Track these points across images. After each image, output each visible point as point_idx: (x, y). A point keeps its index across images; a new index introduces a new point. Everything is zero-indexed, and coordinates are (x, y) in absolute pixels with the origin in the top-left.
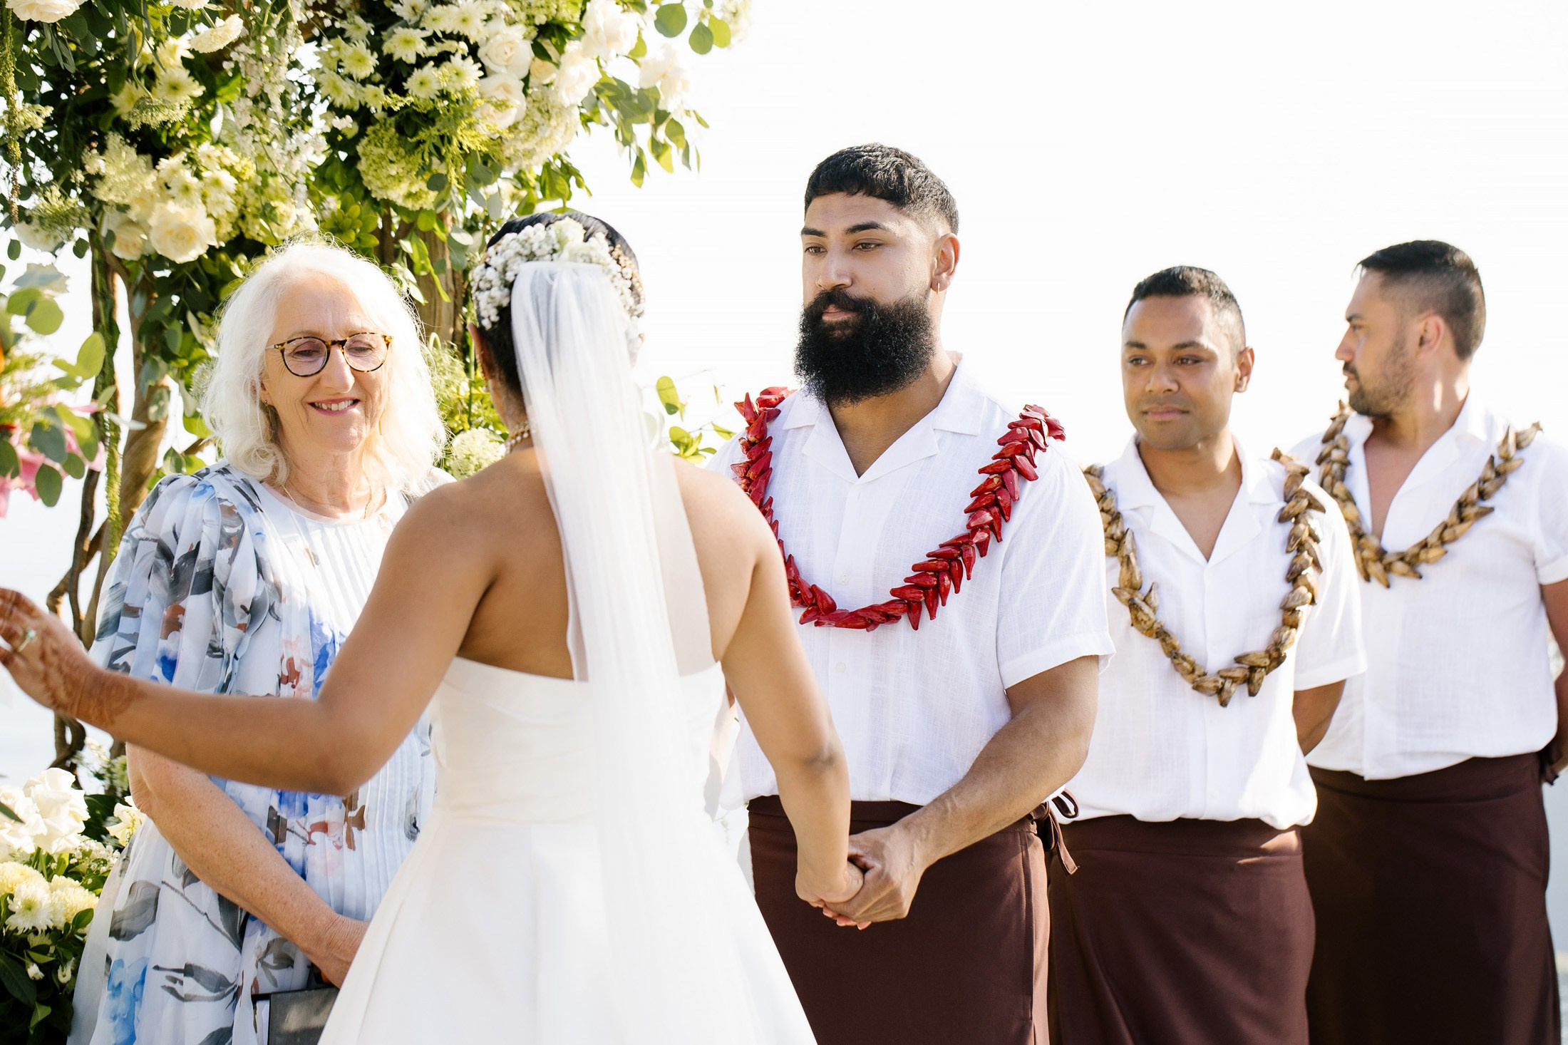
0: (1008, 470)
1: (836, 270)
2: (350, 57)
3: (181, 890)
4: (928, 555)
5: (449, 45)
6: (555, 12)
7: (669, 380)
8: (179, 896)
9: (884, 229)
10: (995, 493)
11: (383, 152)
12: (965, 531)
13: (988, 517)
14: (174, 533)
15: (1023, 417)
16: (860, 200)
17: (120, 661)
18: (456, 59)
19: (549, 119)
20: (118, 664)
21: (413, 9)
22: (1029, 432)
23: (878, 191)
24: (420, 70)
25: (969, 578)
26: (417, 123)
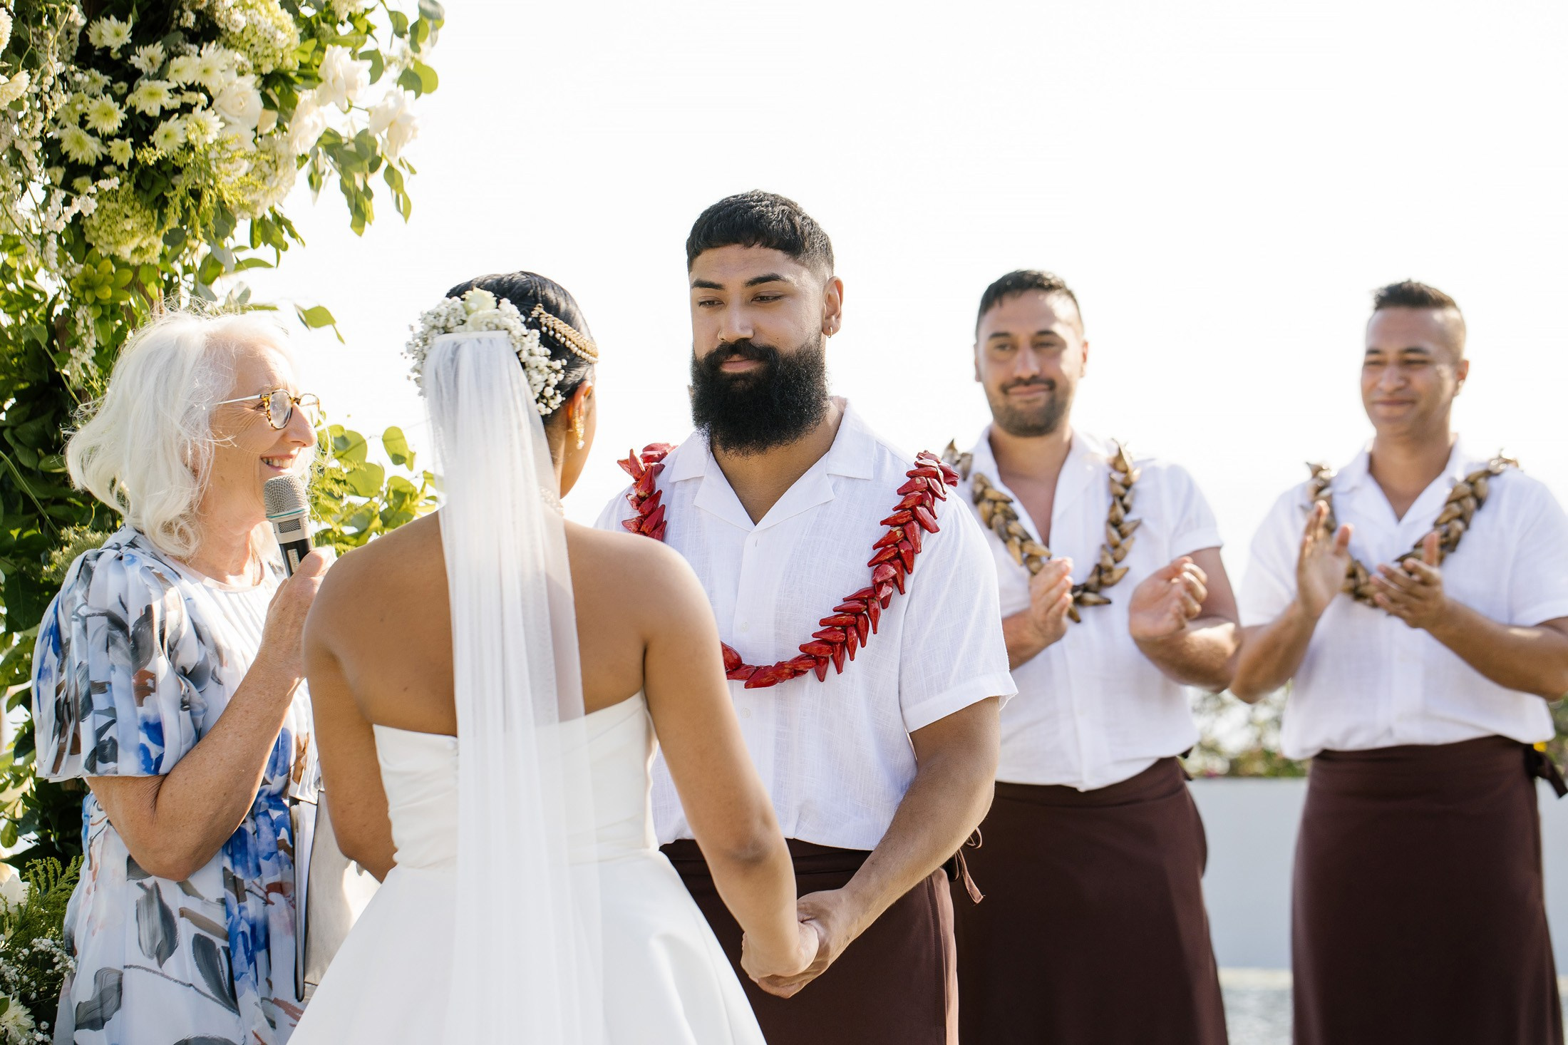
0: (909, 522)
1: (737, 324)
2: (97, 111)
3: (157, 969)
4: (835, 610)
5: (190, 97)
6: (280, 61)
7: (399, 430)
8: (159, 977)
9: (784, 280)
10: (897, 545)
11: (117, 207)
12: (869, 584)
13: (892, 571)
14: (122, 603)
15: (917, 464)
16: (757, 251)
17: (105, 737)
18: (197, 110)
19: (276, 169)
20: (104, 741)
21: (151, 60)
22: (928, 481)
23: (775, 242)
24: (165, 123)
25: (875, 632)
26: (154, 176)
